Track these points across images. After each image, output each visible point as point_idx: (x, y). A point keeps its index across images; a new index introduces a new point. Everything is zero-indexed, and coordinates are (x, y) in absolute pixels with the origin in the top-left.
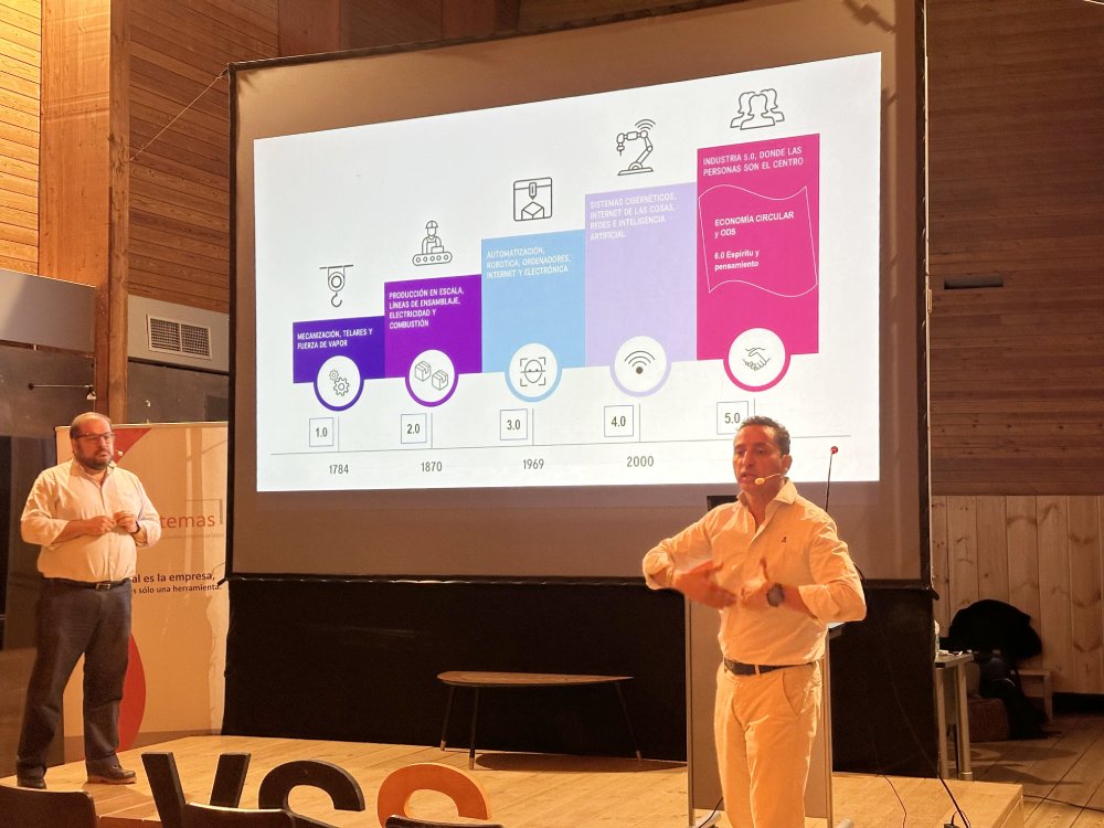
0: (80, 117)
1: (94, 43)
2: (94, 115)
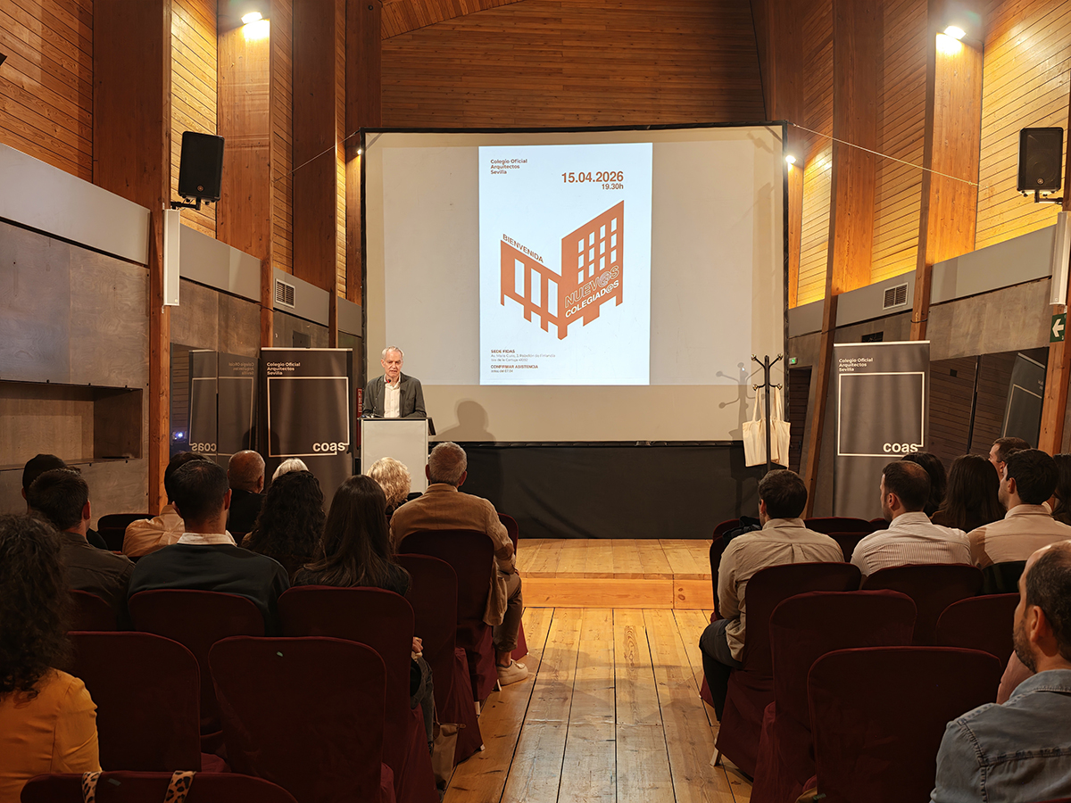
0: (247, 149)
1: (258, 102)
2: (257, 149)
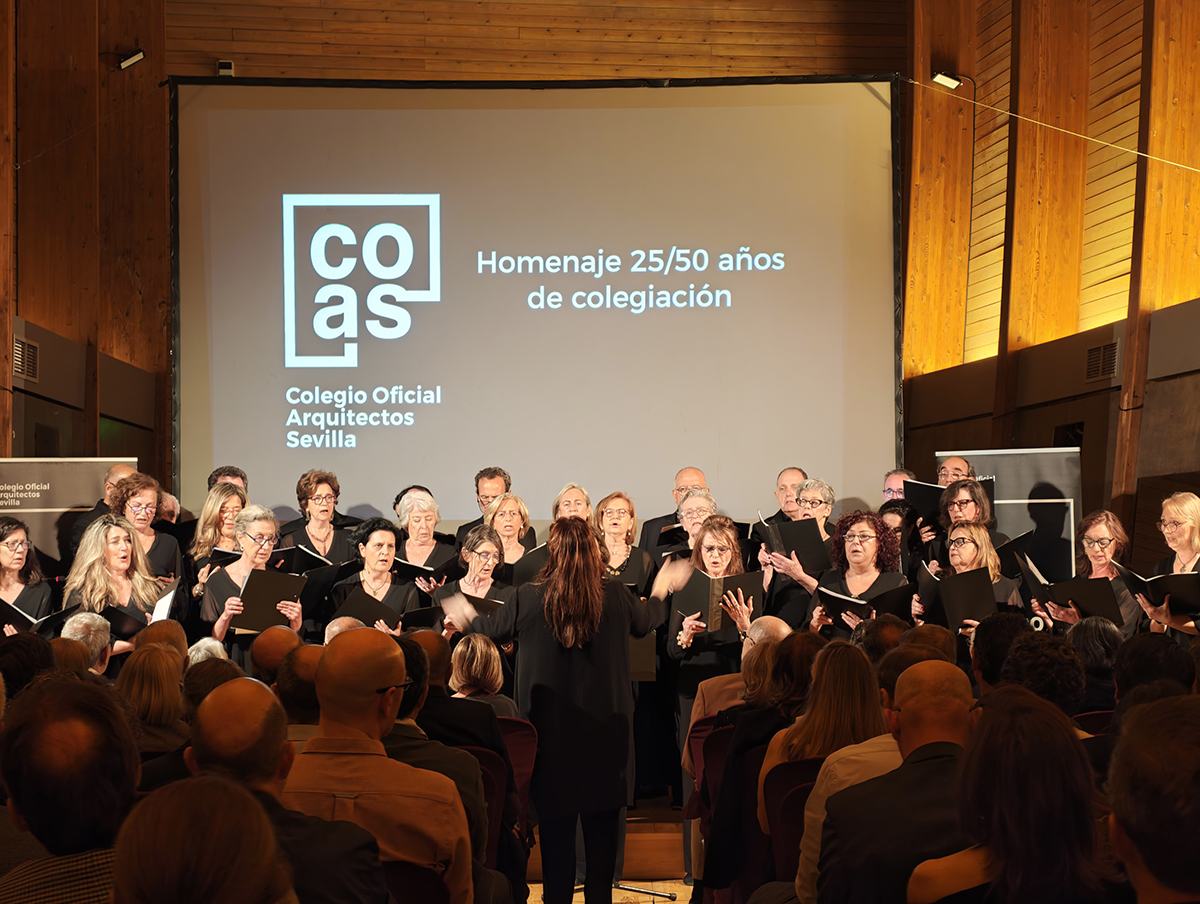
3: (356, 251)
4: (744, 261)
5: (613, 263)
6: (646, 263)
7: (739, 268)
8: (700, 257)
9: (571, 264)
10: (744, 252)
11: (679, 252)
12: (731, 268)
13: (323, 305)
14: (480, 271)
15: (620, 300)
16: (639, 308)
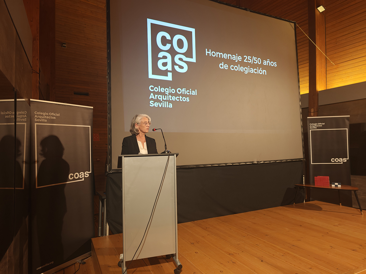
3: (171, 42)
4: (268, 63)
5: (240, 58)
6: (247, 60)
7: (267, 65)
8: (259, 60)
9: (230, 56)
10: (268, 61)
11: (255, 58)
12: (266, 64)
13: (160, 58)
14: (207, 55)
15: (242, 69)
16: (246, 72)
